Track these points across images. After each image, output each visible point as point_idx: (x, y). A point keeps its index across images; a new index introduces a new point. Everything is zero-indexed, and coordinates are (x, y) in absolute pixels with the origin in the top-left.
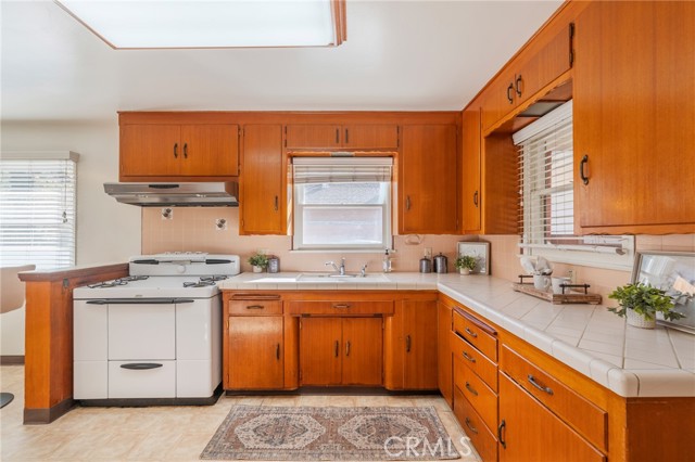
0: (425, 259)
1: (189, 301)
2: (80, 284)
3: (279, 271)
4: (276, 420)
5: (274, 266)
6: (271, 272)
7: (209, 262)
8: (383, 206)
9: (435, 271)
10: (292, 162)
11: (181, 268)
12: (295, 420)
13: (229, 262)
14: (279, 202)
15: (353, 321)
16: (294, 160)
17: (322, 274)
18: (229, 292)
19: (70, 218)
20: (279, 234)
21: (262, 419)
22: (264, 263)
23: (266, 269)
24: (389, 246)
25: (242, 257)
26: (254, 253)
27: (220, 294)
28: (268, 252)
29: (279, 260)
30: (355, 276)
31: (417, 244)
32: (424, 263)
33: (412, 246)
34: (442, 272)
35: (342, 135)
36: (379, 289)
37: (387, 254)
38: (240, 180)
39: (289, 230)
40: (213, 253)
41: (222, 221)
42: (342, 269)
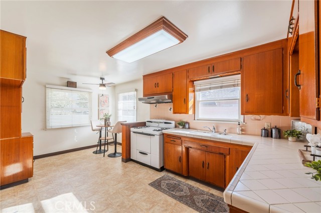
0: (265, 129)
1: (154, 135)
2: (132, 127)
3: (189, 128)
4: (175, 184)
5: (187, 126)
6: (186, 128)
7: (165, 123)
8: (239, 99)
9: (272, 137)
10: (193, 84)
11: (157, 124)
12: (182, 186)
13: (171, 123)
14: (186, 101)
15: (210, 154)
16: (194, 82)
17: (205, 131)
18: (166, 134)
19: (135, 108)
20: (186, 113)
21: (171, 182)
22: (183, 125)
23: (184, 127)
25: (176, 122)
26: (181, 120)
27: (163, 134)
28: (185, 120)
29: (189, 123)
30: (220, 134)
31: (259, 120)
32: (263, 131)
33: (256, 121)
34: (276, 138)
35: (211, 69)
36: (221, 141)
37: (239, 124)
38: (173, 93)
39: (191, 112)
40: (167, 120)
41: (171, 108)
42: (214, 130)
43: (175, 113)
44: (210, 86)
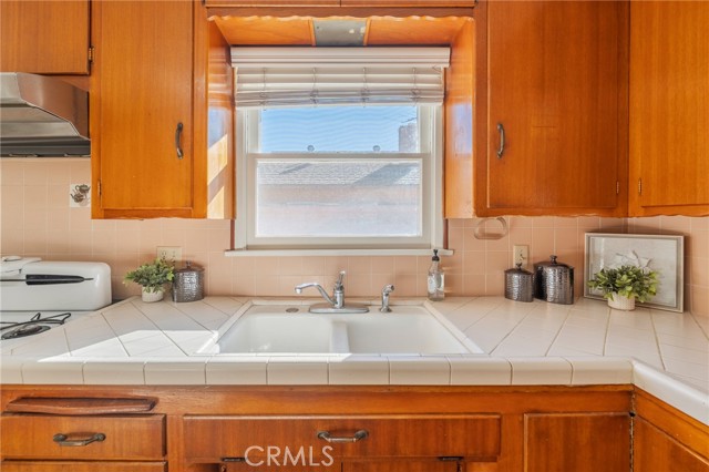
0: (519, 271)
3: (202, 294)
5: (190, 282)
6: (182, 299)
7: (34, 280)
8: (424, 156)
10: (229, 60)
13: (75, 279)
14: (188, 140)
16: (235, 52)
20: (187, 215)
23: (171, 293)
24: (437, 242)
25: (115, 265)
26: (152, 257)
28: (178, 255)
30: (365, 308)
31: (497, 236)
32: (515, 277)
36: (455, 381)
37: (436, 258)
38: (94, 86)
39: (216, 208)
40: (45, 259)
41: (83, 190)
42: (338, 294)
43: (106, 212)
44: (309, 86)
